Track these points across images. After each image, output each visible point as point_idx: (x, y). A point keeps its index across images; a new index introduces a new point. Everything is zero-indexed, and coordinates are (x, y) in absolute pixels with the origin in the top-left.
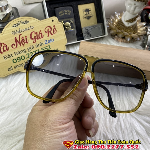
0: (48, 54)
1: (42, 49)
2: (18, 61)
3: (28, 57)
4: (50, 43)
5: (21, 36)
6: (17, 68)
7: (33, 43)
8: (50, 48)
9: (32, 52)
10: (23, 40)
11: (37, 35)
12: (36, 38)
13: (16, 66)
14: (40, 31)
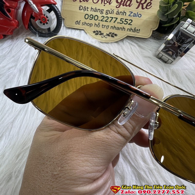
0: (125, 30)
1: (121, 19)
2: (90, 19)
3: (101, 21)
4: (135, 17)
6: (84, 25)
7: (115, 8)
8: (130, 24)
9: (109, 17)
12: (122, 3)
13: (85, 23)
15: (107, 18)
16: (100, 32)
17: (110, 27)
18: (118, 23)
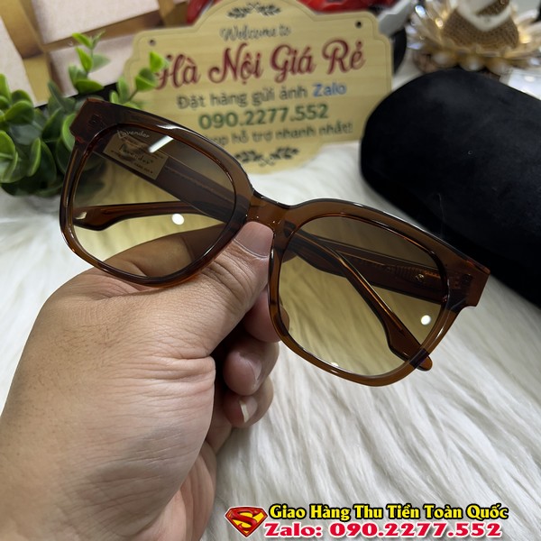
2: (217, 127)
3: (249, 123)
4: (330, 96)
5: (245, 50)
7: (275, 83)
8: (324, 115)
9: (265, 111)
10: (246, 63)
11: (294, 59)
12: (289, 67)
14: (308, 49)
15: (260, 114)
16: (253, 153)
17: (274, 135)
18: (292, 120)
